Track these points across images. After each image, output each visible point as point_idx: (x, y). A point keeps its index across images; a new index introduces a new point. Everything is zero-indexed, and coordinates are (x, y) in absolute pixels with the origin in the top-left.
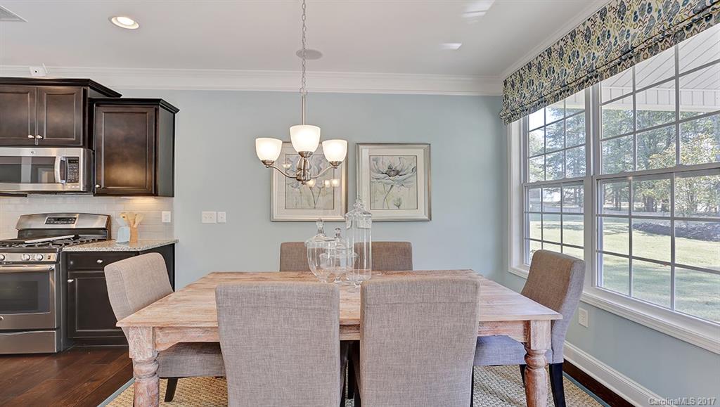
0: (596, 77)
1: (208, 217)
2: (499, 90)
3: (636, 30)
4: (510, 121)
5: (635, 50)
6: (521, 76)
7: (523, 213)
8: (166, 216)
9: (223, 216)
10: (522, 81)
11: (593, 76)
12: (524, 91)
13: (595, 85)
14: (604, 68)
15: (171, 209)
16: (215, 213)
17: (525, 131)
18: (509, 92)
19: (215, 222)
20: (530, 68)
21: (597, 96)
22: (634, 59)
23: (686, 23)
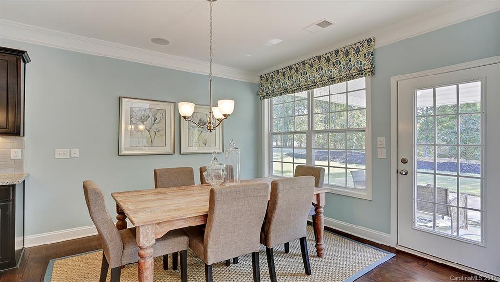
0: (315, 86)
1: (61, 153)
2: (257, 80)
3: (334, 70)
4: (264, 98)
5: (335, 79)
6: (272, 76)
7: (270, 147)
8: (15, 154)
9: (76, 153)
10: (273, 78)
11: (315, 85)
12: (274, 84)
13: (312, 90)
14: (320, 83)
15: (21, 147)
16: (68, 150)
17: (271, 105)
18: (264, 83)
19: (68, 157)
20: (278, 73)
21: (313, 94)
22: (333, 82)
23: (355, 74)
